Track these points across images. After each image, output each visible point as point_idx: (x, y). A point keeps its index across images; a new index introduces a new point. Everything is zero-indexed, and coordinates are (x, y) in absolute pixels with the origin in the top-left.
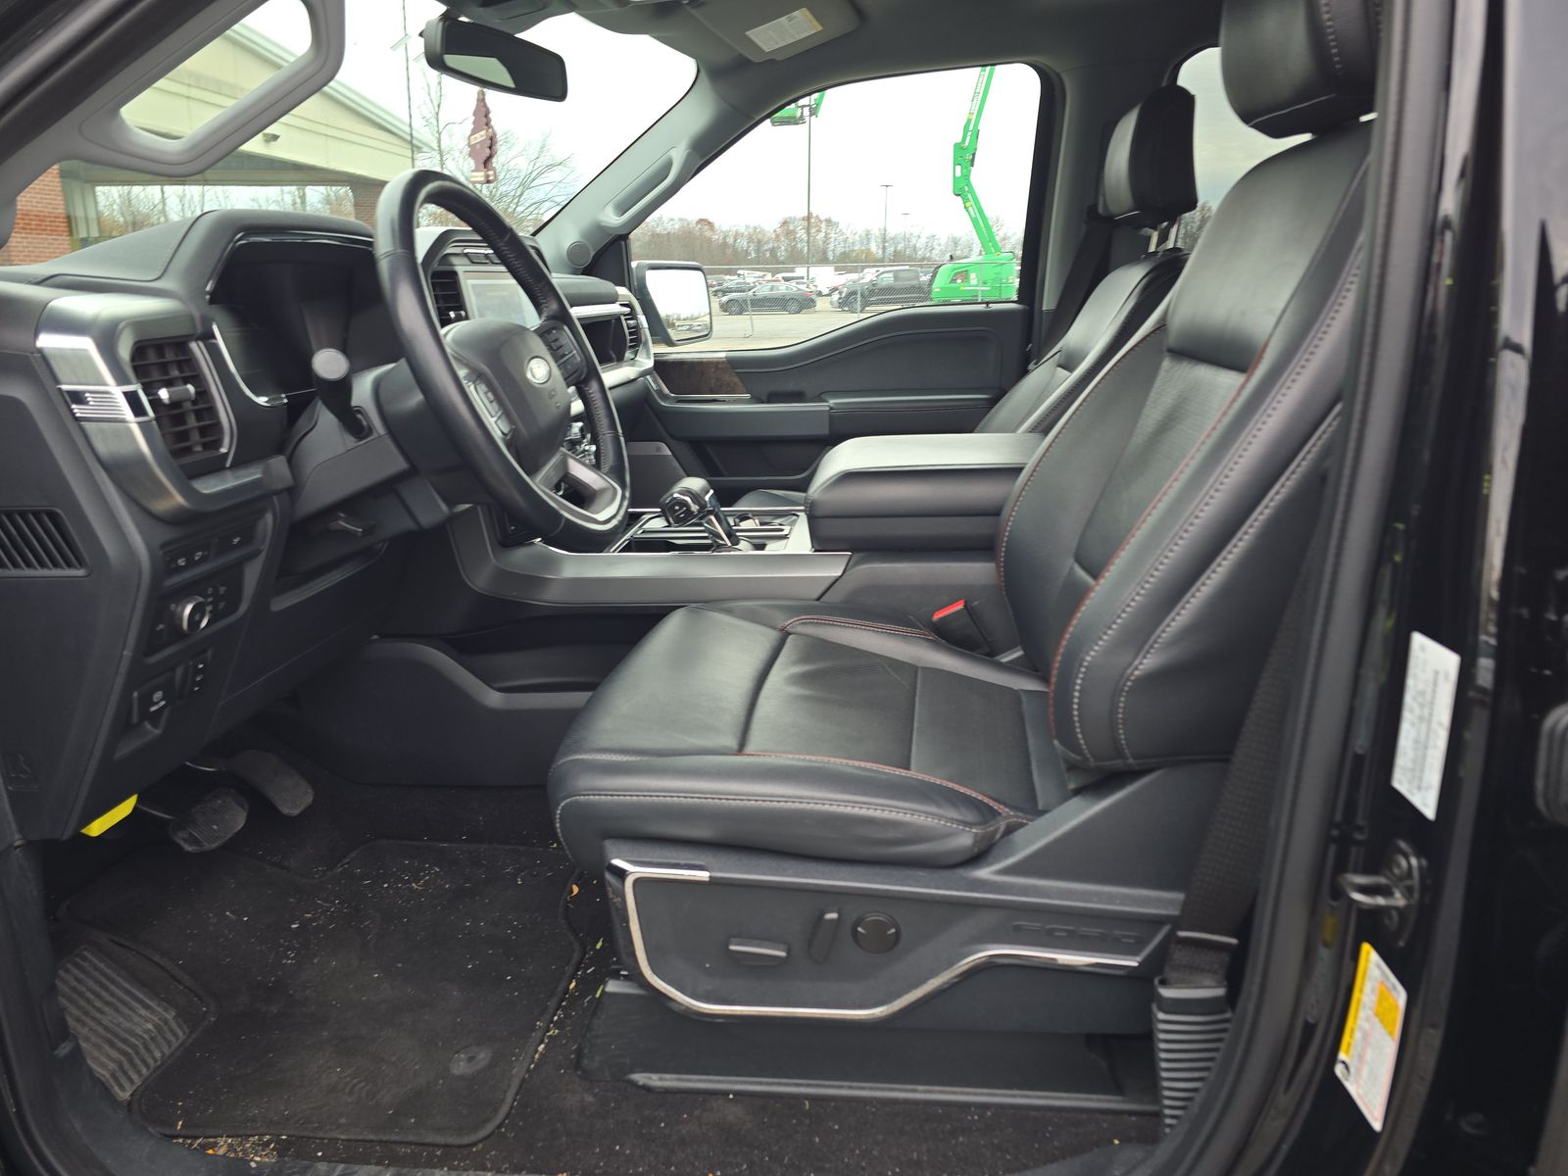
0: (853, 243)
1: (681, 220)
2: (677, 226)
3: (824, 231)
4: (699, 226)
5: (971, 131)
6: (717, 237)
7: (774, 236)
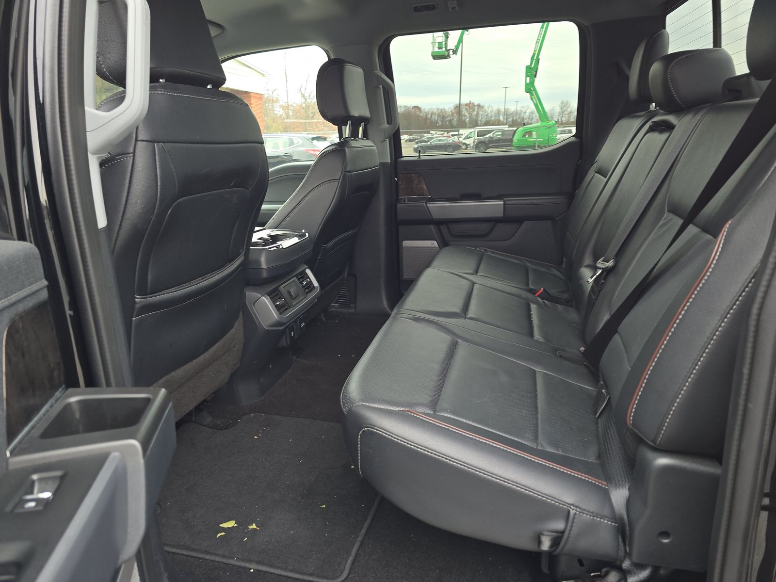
0: (491, 117)
1: (405, 106)
2: (403, 110)
3: (476, 110)
4: (414, 110)
5: (536, 59)
6: (422, 115)
7: (451, 114)
